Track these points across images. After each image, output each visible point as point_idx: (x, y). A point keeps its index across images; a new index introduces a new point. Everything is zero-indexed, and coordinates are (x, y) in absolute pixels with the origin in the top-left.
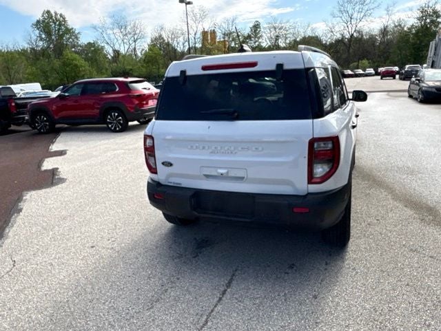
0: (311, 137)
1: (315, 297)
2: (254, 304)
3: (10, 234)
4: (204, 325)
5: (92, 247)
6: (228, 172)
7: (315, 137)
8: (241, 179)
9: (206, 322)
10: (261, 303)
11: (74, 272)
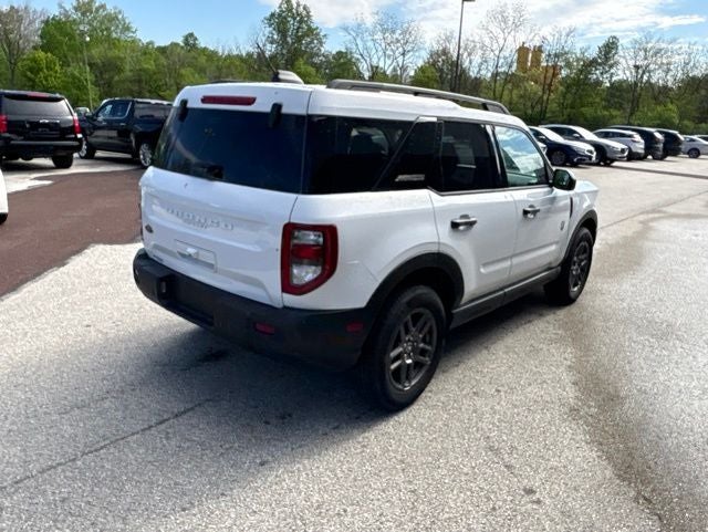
0: (286, 222)
1: (262, 464)
2: (179, 447)
3: (25, 290)
4: (96, 450)
5: (88, 326)
6: (197, 253)
7: (293, 221)
8: (211, 266)
9: (102, 448)
10: (188, 448)
11: (38, 349)
